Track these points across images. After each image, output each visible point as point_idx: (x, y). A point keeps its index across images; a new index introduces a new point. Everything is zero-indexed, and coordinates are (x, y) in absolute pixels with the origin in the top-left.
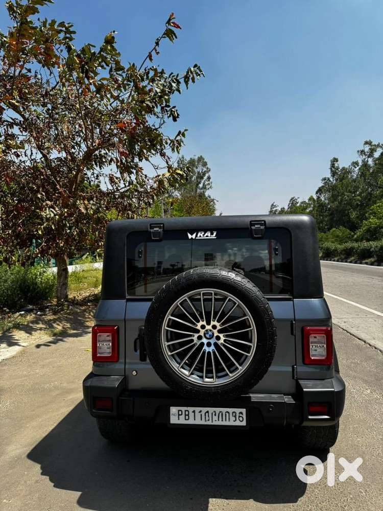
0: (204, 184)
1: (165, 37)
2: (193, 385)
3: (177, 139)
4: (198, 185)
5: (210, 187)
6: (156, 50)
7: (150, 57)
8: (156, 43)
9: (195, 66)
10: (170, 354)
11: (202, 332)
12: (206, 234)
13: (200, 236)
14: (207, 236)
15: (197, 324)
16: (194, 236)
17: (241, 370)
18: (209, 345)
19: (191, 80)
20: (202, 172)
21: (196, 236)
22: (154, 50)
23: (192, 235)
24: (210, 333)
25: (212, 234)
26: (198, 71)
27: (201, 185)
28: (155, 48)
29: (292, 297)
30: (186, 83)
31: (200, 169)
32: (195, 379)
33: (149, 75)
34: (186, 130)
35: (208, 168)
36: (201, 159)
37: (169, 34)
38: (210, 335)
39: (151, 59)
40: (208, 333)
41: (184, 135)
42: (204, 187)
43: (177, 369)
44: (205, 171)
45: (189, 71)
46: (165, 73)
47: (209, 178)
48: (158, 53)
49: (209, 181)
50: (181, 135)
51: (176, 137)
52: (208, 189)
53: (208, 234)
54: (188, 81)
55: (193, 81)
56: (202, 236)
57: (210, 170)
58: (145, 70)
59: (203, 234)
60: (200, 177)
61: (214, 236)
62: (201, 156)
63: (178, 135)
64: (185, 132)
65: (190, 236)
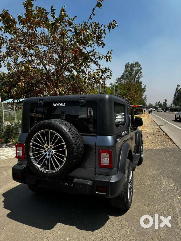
0: (138, 76)
1: (97, 7)
2: (41, 172)
3: (108, 55)
4: (135, 76)
5: (142, 77)
6: (93, 14)
7: (91, 17)
8: (93, 11)
9: (114, 21)
10: (33, 158)
11: (46, 149)
12: (61, 104)
13: (58, 105)
14: (61, 105)
15: (44, 145)
16: (56, 105)
17: (60, 167)
18: (49, 155)
19: (112, 28)
20: (138, 70)
21: (57, 105)
22: (92, 14)
23: (55, 104)
24: (50, 150)
25: (63, 104)
26: (115, 23)
27: (137, 77)
28: (93, 13)
29: (96, 135)
30: (109, 29)
31: (137, 68)
32: (42, 169)
33: (92, 26)
34: (111, 51)
35: (141, 68)
36: (137, 63)
37: (99, 5)
38: (50, 151)
39: (91, 19)
40: (49, 150)
41: (111, 53)
42: (139, 77)
43: (35, 164)
44: (139, 69)
45: (111, 23)
46: (99, 25)
47: (141, 72)
48: (94, 15)
49: (141, 74)
50: (109, 54)
51: (107, 55)
52: (141, 78)
53: (62, 104)
54: (110, 28)
55: (113, 28)
56: (59, 105)
57: (142, 69)
58: (90, 24)
59: (59, 104)
60: (137, 72)
61: (64, 105)
62: (137, 62)
63: (108, 53)
64: (111, 52)
65: (54, 105)
